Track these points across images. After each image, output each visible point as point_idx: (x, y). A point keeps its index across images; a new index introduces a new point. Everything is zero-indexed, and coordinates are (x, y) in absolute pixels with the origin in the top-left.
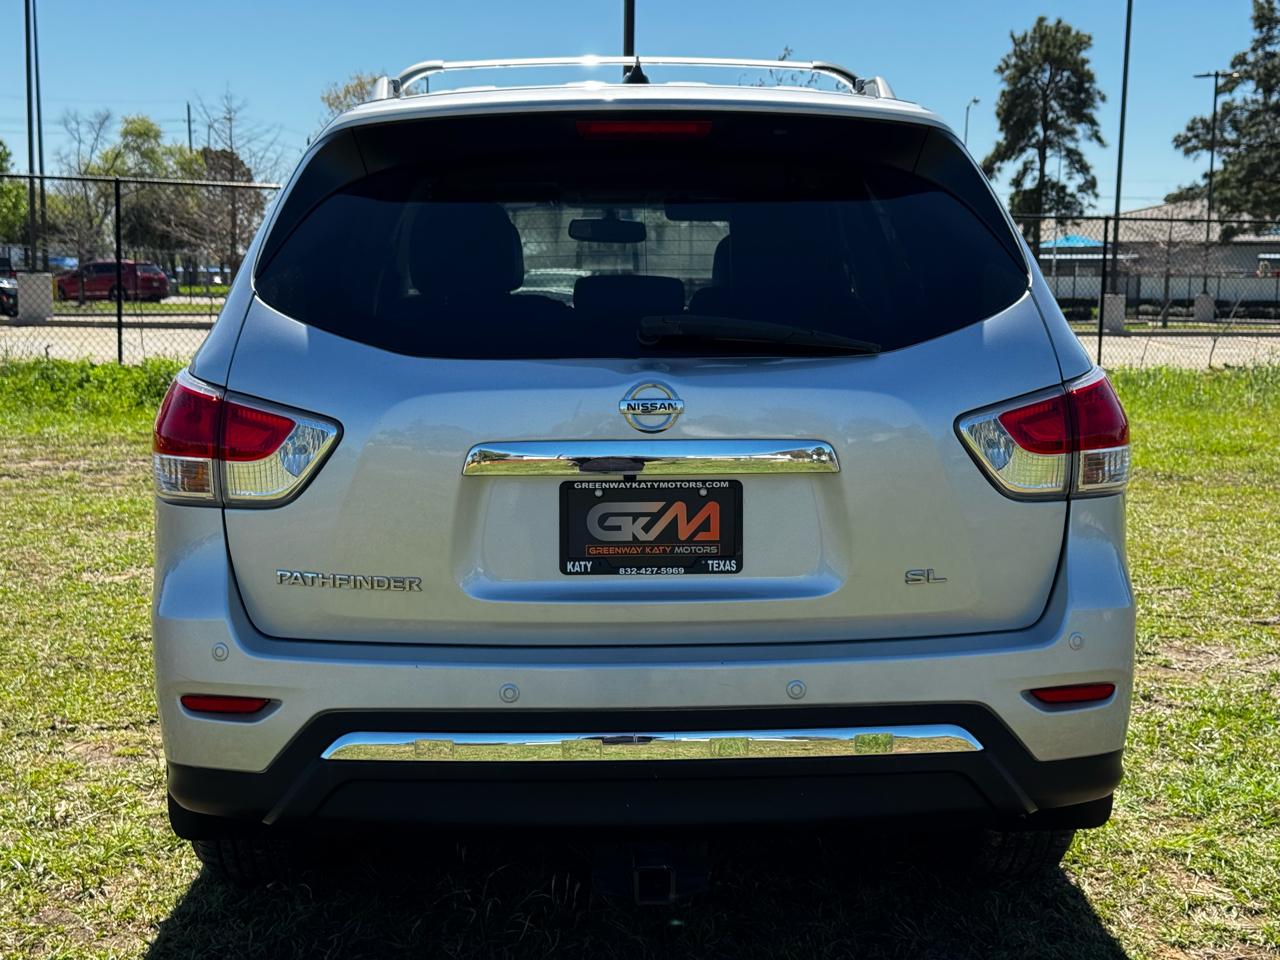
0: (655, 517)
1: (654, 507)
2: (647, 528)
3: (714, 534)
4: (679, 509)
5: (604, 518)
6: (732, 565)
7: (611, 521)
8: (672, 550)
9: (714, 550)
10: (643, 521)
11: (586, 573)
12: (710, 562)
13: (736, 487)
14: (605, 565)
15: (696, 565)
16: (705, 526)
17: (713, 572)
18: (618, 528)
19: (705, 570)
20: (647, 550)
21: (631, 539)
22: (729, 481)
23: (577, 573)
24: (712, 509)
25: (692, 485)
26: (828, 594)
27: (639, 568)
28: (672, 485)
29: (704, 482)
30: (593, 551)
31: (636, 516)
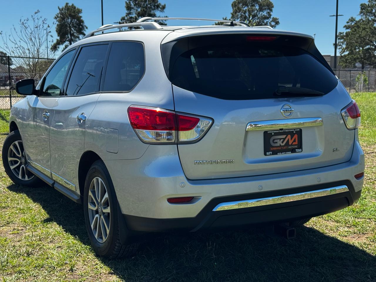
0: (284, 139)
1: (284, 136)
2: (283, 142)
3: (296, 143)
4: (289, 136)
5: (274, 140)
6: (300, 150)
7: (275, 141)
8: (288, 148)
9: (296, 147)
10: (282, 140)
11: (271, 155)
12: (296, 150)
14: (275, 153)
15: (293, 151)
16: (295, 141)
17: (297, 152)
18: (277, 143)
19: (295, 152)
20: (283, 148)
21: (279, 145)
22: (300, 129)
23: (269, 155)
24: (296, 136)
25: (292, 130)
26: (319, 156)
27: (282, 153)
28: (288, 131)
29: (294, 129)
30: (272, 149)
31: (280, 139)
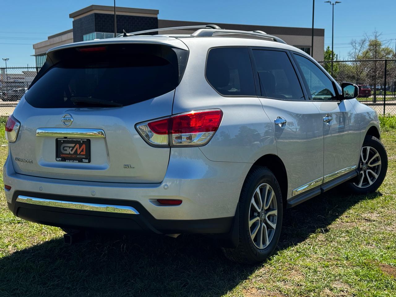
0: (73, 148)
1: (73, 145)
2: (72, 150)
3: (84, 153)
4: (78, 146)
5: (64, 147)
6: (87, 161)
7: (65, 148)
8: (77, 156)
9: (84, 157)
10: (71, 148)
11: (60, 161)
12: (83, 160)
13: (89, 141)
14: (64, 159)
15: (80, 160)
16: (82, 151)
17: (84, 162)
18: (66, 150)
19: (82, 162)
20: (72, 156)
21: (69, 153)
22: (87, 139)
23: (58, 161)
24: (84, 146)
25: (80, 140)
26: (106, 170)
27: (70, 160)
28: (76, 140)
29: (82, 139)
30: (62, 156)
31: (70, 147)
